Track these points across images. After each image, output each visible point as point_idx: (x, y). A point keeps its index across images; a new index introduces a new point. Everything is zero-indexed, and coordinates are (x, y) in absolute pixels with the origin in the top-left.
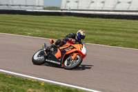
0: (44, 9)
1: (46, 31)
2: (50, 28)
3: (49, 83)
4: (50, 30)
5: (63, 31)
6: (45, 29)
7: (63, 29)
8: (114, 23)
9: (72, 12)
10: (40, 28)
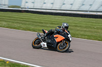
0: (9, 7)
1: (10, 23)
2: (13, 21)
3: (13, 62)
4: (13, 22)
5: (22, 24)
6: (9, 22)
7: (23, 22)
8: (60, 19)
9: (29, 10)
10: (6, 21)
